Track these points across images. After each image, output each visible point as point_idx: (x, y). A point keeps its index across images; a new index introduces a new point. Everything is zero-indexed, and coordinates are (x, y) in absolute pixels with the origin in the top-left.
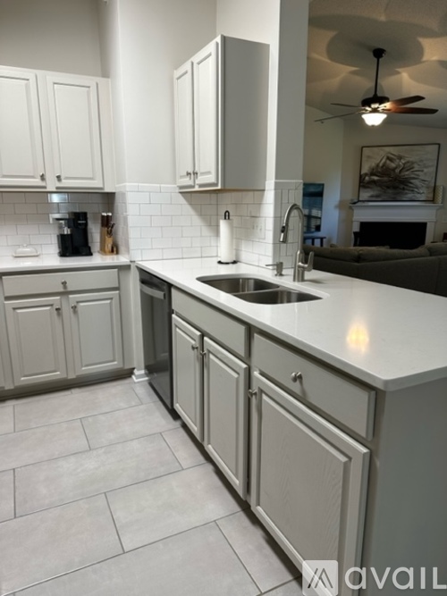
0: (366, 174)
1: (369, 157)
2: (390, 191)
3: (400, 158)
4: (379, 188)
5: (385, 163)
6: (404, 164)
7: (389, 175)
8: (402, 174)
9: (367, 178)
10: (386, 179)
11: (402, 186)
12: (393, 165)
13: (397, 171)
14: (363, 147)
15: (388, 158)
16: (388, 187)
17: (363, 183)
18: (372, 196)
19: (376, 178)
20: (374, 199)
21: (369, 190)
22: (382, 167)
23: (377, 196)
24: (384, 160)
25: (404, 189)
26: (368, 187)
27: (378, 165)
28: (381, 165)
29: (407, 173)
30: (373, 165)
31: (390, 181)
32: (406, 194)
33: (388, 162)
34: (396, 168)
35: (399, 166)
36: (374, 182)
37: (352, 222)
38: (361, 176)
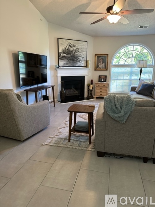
0: (61, 53)
1: (61, 44)
2: (71, 62)
3: (74, 46)
4: (67, 60)
5: (68, 48)
6: (76, 49)
7: (70, 54)
8: (75, 54)
9: (62, 55)
10: (69, 56)
11: (75, 60)
12: (71, 49)
13: (73, 52)
14: (58, 39)
15: (69, 46)
16: (71, 60)
17: (60, 57)
18: (64, 64)
19: (65, 55)
20: (65, 65)
21: (63, 60)
22: (68, 50)
23: (67, 64)
24: (68, 46)
25: (76, 61)
26: (63, 59)
27: (65, 49)
28: (67, 48)
29: (77, 53)
30: (64, 48)
31: (71, 57)
32: (77, 63)
33: (70, 47)
34: (73, 51)
35: (74, 50)
36: (64, 57)
37: (57, 76)
38: (58, 53)
